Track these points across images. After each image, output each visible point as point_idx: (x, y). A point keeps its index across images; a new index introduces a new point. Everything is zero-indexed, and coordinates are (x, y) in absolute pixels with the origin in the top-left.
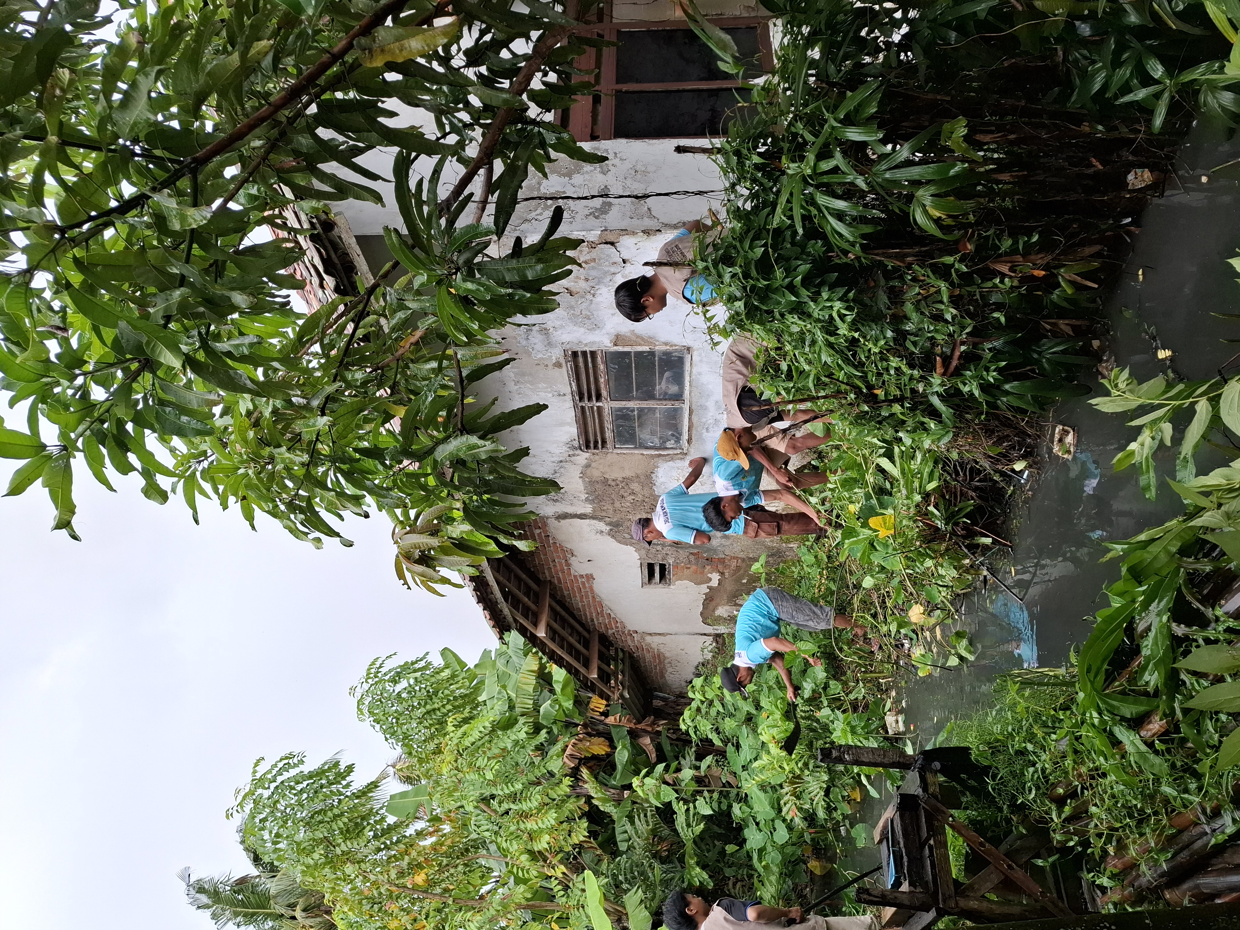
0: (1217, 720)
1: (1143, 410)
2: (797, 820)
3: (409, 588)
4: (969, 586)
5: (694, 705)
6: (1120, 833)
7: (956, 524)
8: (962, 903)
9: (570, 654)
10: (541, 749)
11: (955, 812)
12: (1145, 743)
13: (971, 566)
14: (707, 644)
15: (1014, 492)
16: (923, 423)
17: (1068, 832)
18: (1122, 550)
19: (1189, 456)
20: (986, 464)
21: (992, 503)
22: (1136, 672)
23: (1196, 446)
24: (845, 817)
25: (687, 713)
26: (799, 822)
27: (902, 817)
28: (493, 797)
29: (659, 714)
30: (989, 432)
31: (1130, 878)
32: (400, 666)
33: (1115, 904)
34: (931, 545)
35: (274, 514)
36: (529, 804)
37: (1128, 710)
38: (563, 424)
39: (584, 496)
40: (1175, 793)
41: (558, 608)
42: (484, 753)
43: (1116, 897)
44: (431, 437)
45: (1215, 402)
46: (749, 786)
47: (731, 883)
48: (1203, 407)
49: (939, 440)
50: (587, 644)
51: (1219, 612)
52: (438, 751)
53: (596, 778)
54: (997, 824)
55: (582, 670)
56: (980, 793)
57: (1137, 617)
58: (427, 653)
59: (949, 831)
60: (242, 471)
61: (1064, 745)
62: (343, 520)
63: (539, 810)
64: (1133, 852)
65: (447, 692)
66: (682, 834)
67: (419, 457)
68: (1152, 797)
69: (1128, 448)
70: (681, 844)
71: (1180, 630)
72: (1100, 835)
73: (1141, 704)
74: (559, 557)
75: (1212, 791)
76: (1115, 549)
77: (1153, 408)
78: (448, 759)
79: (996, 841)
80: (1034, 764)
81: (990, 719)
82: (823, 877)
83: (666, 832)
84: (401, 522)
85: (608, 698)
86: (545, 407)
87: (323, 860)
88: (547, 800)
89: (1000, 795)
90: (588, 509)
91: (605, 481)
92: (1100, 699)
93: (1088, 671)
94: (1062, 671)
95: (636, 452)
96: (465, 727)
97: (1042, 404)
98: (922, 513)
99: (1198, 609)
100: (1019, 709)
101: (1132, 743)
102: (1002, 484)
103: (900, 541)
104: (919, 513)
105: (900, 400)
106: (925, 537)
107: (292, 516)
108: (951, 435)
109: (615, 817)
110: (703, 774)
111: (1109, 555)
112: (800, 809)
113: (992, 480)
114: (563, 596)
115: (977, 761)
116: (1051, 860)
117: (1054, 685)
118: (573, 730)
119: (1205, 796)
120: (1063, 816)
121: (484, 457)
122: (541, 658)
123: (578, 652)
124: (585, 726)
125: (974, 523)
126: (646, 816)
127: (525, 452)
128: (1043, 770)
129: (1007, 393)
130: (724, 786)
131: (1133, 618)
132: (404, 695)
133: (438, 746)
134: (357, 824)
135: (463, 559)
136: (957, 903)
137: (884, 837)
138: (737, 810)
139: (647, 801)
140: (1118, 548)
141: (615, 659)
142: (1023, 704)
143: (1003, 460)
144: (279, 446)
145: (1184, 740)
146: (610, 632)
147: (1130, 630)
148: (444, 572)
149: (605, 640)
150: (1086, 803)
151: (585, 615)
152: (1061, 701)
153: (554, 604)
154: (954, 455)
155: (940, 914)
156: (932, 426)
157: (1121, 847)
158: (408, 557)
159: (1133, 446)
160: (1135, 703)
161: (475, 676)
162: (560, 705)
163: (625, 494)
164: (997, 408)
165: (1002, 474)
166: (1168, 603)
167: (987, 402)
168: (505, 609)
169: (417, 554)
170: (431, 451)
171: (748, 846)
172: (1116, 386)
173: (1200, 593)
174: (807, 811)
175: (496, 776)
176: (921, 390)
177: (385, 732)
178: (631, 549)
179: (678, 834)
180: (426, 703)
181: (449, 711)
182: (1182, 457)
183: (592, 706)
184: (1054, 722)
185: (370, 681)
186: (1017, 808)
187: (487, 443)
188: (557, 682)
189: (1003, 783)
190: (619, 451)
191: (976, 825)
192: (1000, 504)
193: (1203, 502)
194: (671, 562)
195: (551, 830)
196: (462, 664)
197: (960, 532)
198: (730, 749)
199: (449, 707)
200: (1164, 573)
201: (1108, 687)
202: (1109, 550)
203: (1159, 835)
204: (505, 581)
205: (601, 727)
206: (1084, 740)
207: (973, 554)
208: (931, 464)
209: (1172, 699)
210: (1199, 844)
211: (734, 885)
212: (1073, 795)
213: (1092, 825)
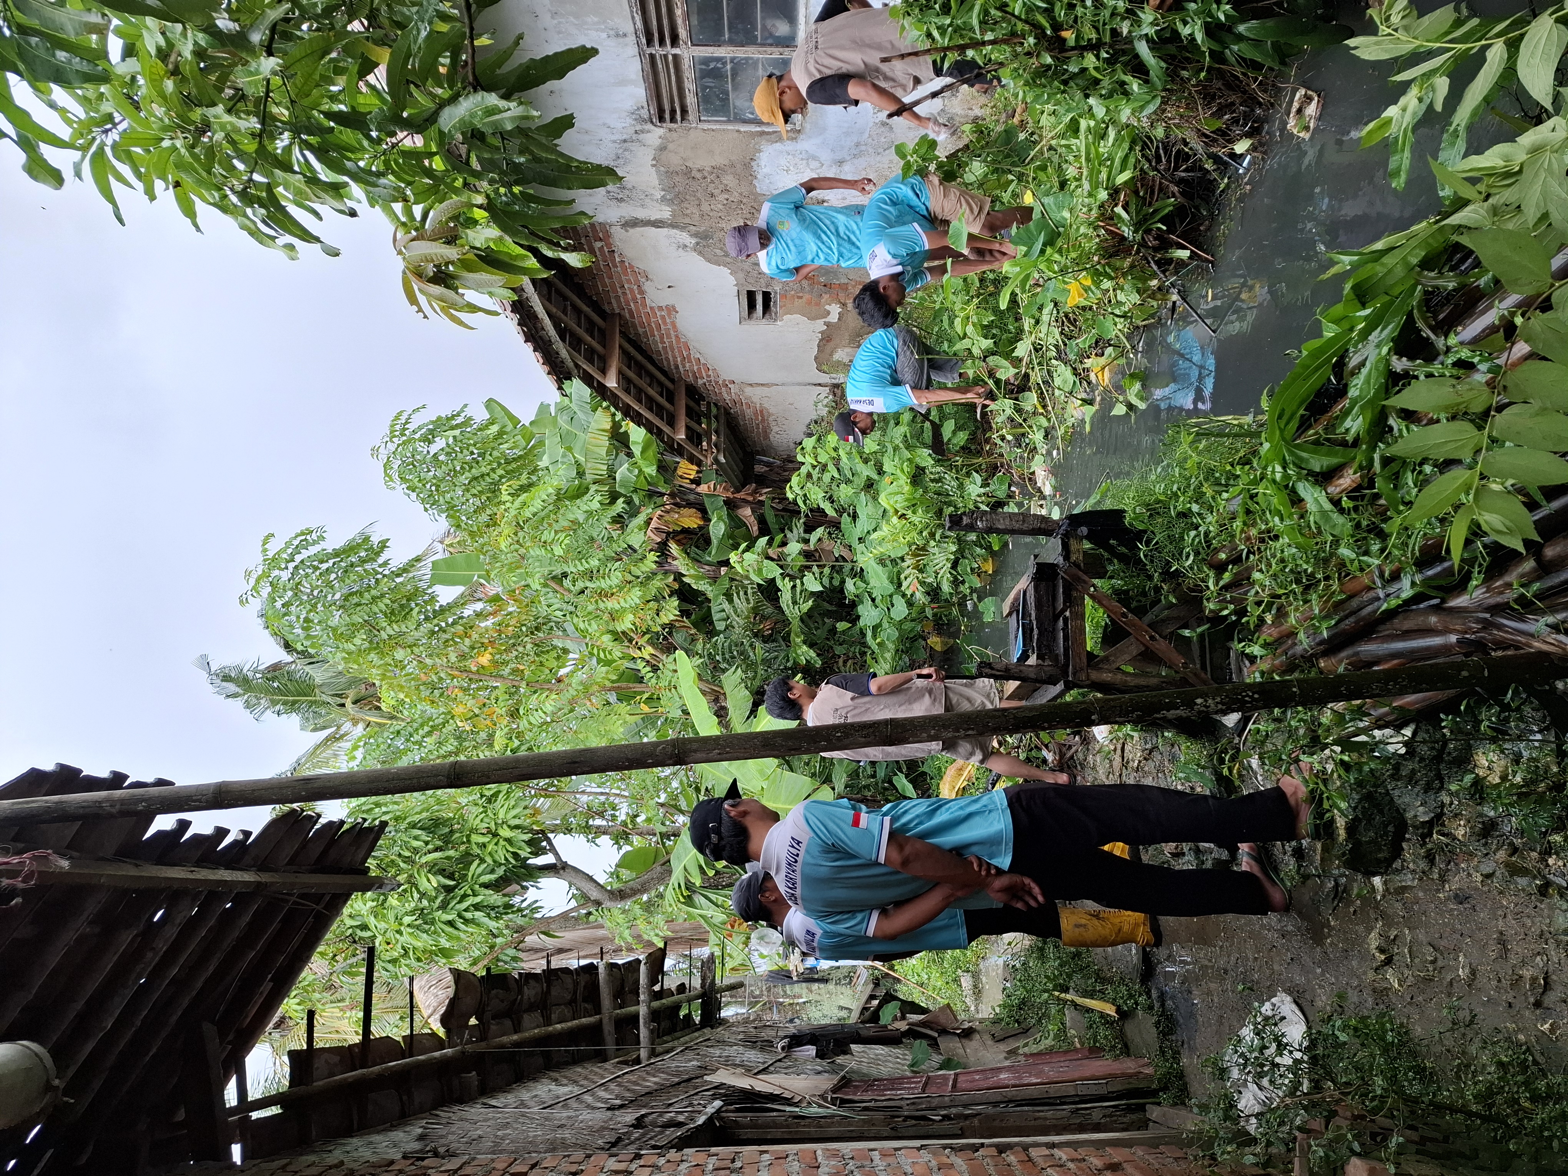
0: (1420, 472)
1: (1415, 58)
2: (918, 595)
3: (425, 317)
4: (1152, 316)
5: (804, 470)
6: (1283, 600)
7: (1148, 231)
8: (1095, 675)
9: (651, 409)
10: (619, 521)
11: (1097, 582)
12: (1331, 501)
13: (1159, 289)
14: (822, 397)
15: (1228, 186)
16: (1123, 84)
17: (1224, 601)
18: (1350, 263)
19: (1461, 129)
20: (1197, 145)
21: (1197, 201)
22: (1337, 417)
23: (1475, 113)
24: (973, 590)
25: (795, 480)
26: (920, 597)
27: (1036, 588)
28: (565, 575)
29: (762, 481)
30: (1208, 97)
31: (1284, 647)
32: (432, 422)
33: (1262, 673)
34: (1112, 260)
35: (223, 207)
36: (608, 582)
37: (1318, 463)
38: (623, 82)
39: (659, 194)
40: (1354, 556)
41: (631, 350)
42: (550, 525)
43: (1265, 666)
44: (433, 96)
45: (1513, 46)
46: (865, 559)
47: (841, 661)
48: (1497, 53)
49: (1142, 108)
50: (671, 398)
51: (1452, 340)
52: (493, 522)
53: (688, 554)
54: (1144, 594)
55: (666, 429)
56: (1131, 561)
57: (1352, 349)
58: (466, 406)
59: (1088, 601)
60: (166, 143)
61: (1236, 505)
62: (321, 219)
63: (621, 589)
64: (1292, 620)
65: (496, 454)
66: (787, 612)
67: (417, 126)
68: (1326, 561)
69: (1385, 115)
70: (786, 622)
71: (1400, 364)
72: (1259, 604)
73: (1335, 454)
74: (629, 282)
75: (1396, 552)
76: (1342, 262)
77: (1430, 54)
78: (506, 532)
79: (1140, 612)
80: (1196, 527)
81: (1153, 477)
82: (945, 652)
83: (769, 610)
84: (404, 224)
85: (699, 463)
86: (594, 52)
87: (367, 645)
88: (630, 578)
89: (1152, 562)
90: (665, 213)
91: (688, 173)
92: (1289, 450)
93: (1280, 417)
94: (1248, 419)
95: (730, 127)
96: (524, 497)
97: (1283, 55)
98: (1107, 217)
99: (1428, 338)
100: (1189, 464)
101: (1316, 500)
102: (1215, 175)
103: (1074, 255)
104: (1103, 217)
105: (1094, 47)
106: (1105, 249)
107: (249, 211)
108: (1158, 101)
109: (710, 595)
110: (812, 547)
111: (1333, 271)
112: (922, 583)
113: (1202, 169)
114: (637, 334)
115: (1131, 524)
116: (1199, 630)
117: (1236, 435)
118: (659, 500)
119: (1386, 557)
120: (1221, 583)
121: (509, 127)
122: (614, 415)
123: (660, 408)
124: (672, 495)
125: (1170, 231)
126: (746, 593)
127: (566, 122)
128: (1207, 534)
129: (1240, 38)
130: (837, 560)
131: (1347, 350)
132: (442, 458)
133: (492, 517)
134: (402, 606)
135: (496, 278)
136: (1088, 675)
137: (1014, 609)
138: (851, 587)
139: (748, 578)
140: (1346, 260)
141: (708, 416)
142: (1196, 458)
143: (1221, 141)
144: (214, 104)
145: (1377, 496)
146: (700, 382)
147: (1339, 367)
148: (471, 296)
149: (694, 393)
150: (1249, 570)
151: (667, 359)
152: (1241, 454)
153: (627, 346)
154: (1159, 132)
155: (1068, 687)
156: (1135, 87)
157: (1281, 614)
158: (419, 274)
159: (1392, 111)
160: (1328, 454)
161: (532, 436)
162: (640, 471)
163: (716, 192)
164: (1223, 60)
165: (1216, 159)
166: (1393, 331)
167: (1212, 53)
168: (563, 350)
169: (430, 270)
170: (432, 119)
171: (861, 623)
172: (1388, 19)
173: (1435, 318)
174: (930, 584)
175: (567, 552)
176: (1125, 31)
177: (423, 500)
178: (725, 271)
179: (783, 612)
180: (471, 468)
181: (501, 477)
182: (1452, 129)
183: (680, 472)
184: (1228, 479)
185: (395, 440)
186: (1169, 576)
187: (512, 105)
188: (635, 443)
189: (1158, 548)
190: (706, 126)
191: (1122, 596)
192: (1207, 201)
193: (1467, 192)
194: (777, 289)
195: (635, 610)
196: (515, 421)
197: (1152, 242)
198: (845, 519)
199: (501, 472)
200: (1396, 292)
201: (1299, 437)
202: (1332, 263)
203: (1326, 602)
204: (560, 314)
205: (692, 497)
206: (1260, 498)
207: (1164, 272)
208: (1126, 145)
209: (1373, 448)
210: (1369, 609)
211: (845, 662)
212: (1237, 560)
213: (1253, 592)
